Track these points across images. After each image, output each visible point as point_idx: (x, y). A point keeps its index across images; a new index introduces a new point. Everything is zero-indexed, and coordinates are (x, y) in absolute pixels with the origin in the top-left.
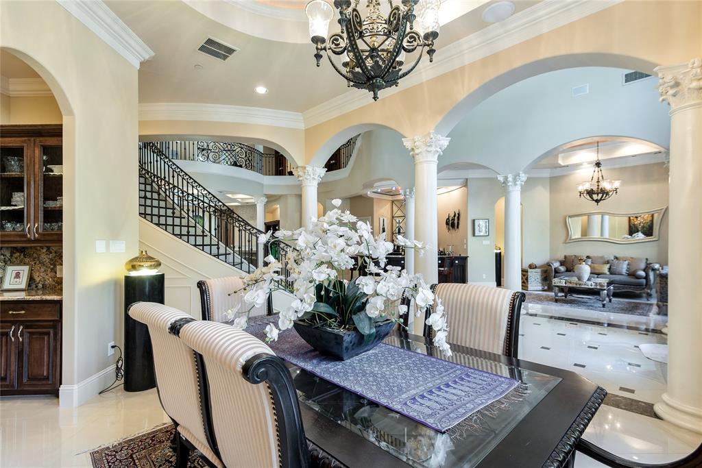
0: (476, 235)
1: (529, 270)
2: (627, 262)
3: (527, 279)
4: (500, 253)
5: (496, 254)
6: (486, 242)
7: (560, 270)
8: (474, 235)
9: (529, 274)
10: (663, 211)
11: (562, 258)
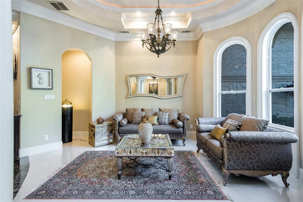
0: (34, 87)
1: (97, 126)
2: (167, 114)
3: (94, 135)
4: (72, 108)
5: (64, 110)
6: (49, 96)
7: (123, 123)
8: (30, 86)
9: (96, 129)
10: (185, 75)
11: (124, 111)
